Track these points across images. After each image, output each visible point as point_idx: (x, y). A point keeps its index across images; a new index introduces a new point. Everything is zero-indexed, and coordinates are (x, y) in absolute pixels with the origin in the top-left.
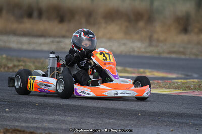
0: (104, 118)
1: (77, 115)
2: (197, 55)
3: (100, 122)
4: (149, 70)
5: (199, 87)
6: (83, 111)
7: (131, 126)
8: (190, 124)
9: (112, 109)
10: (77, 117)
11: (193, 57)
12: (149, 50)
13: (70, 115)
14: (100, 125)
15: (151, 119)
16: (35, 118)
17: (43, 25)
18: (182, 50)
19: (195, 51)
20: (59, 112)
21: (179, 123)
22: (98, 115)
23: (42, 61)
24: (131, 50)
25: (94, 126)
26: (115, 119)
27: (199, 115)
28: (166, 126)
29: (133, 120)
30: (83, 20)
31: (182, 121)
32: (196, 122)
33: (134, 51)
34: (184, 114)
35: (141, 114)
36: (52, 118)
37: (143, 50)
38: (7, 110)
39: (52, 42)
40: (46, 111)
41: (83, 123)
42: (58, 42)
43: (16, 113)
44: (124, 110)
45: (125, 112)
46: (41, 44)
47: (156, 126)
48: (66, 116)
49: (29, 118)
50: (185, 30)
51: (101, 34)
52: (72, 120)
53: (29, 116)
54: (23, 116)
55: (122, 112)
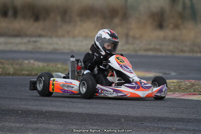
0: (87, 124)
2: (173, 52)
5: (179, 88)
6: (66, 118)
8: (174, 129)
9: (95, 115)
10: (61, 124)
11: (169, 54)
12: (125, 48)
13: (53, 122)
15: (134, 124)
16: (19, 127)
17: (19, 24)
18: (158, 47)
19: (171, 48)
20: (43, 119)
21: (162, 128)
22: (82, 121)
23: (20, 62)
26: (99, 125)
27: (182, 119)
28: (150, 131)
30: (59, 18)
31: (165, 126)
32: (179, 127)
34: (166, 118)
35: (124, 120)
36: (35, 126)
39: (29, 42)
40: (29, 119)
41: (66, 131)
42: (35, 42)
44: (106, 115)
45: (108, 118)
46: (17, 44)
47: (139, 131)
48: (49, 123)
49: (13, 127)
50: (161, 26)
51: (76, 32)
52: (56, 128)
53: (13, 125)
54: (7, 125)
55: (105, 117)
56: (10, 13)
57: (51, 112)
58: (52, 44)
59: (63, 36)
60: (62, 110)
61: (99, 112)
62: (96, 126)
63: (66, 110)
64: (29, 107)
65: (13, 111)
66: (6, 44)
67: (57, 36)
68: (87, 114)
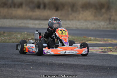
1: (72, 70)
3: (86, 74)
4: (110, 39)
6: (75, 68)
7: (104, 76)
9: (92, 66)
10: (72, 71)
12: (109, 26)
13: (68, 70)
14: (86, 76)
15: (115, 71)
16: (48, 73)
20: (62, 68)
22: (84, 70)
24: (99, 27)
25: (82, 77)
26: (95, 72)
29: (105, 73)
30: (70, 9)
33: (100, 27)
36: (57, 72)
37: (105, 27)
38: (32, 68)
40: (54, 68)
43: (37, 70)
45: (100, 68)
48: (65, 71)
51: (80, 17)
53: (44, 72)
54: (41, 71)
55: (98, 67)
56: (42, 6)
57: (66, 64)
58: (66, 24)
59: (72, 20)
60: (73, 63)
61: (94, 64)
62: (92, 72)
63: (75, 63)
64: (53, 61)
65: (44, 63)
66: (39, 24)
67: (69, 20)
68: (87, 65)
